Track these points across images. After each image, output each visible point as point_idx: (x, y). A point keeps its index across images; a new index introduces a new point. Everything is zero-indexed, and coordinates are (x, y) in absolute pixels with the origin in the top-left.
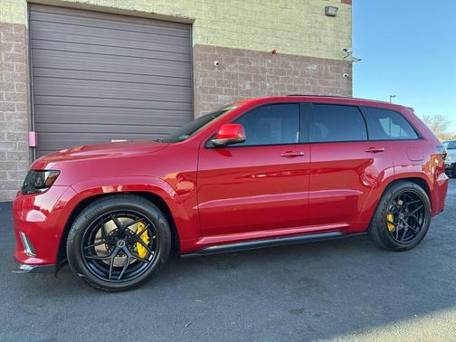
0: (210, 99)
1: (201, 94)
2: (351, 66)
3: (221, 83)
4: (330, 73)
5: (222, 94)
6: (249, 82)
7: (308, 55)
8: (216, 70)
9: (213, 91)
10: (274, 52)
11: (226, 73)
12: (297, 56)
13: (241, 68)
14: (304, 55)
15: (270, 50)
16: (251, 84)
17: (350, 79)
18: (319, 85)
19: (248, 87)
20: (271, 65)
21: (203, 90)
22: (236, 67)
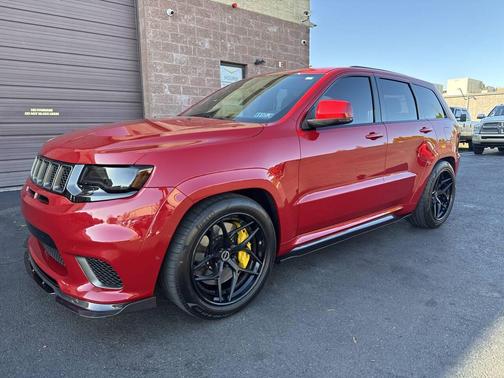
0: (164, 57)
1: (152, 50)
2: (308, 32)
3: (175, 37)
4: (289, 37)
5: (177, 52)
6: (207, 40)
7: (270, 14)
8: (170, 20)
9: (167, 47)
10: (234, 6)
11: (181, 26)
12: (258, 14)
13: (199, 21)
14: (265, 13)
15: (230, 3)
16: (210, 42)
17: (307, 45)
18: (279, 51)
19: (207, 45)
20: (231, 22)
21: (155, 45)
22: (193, 19)
